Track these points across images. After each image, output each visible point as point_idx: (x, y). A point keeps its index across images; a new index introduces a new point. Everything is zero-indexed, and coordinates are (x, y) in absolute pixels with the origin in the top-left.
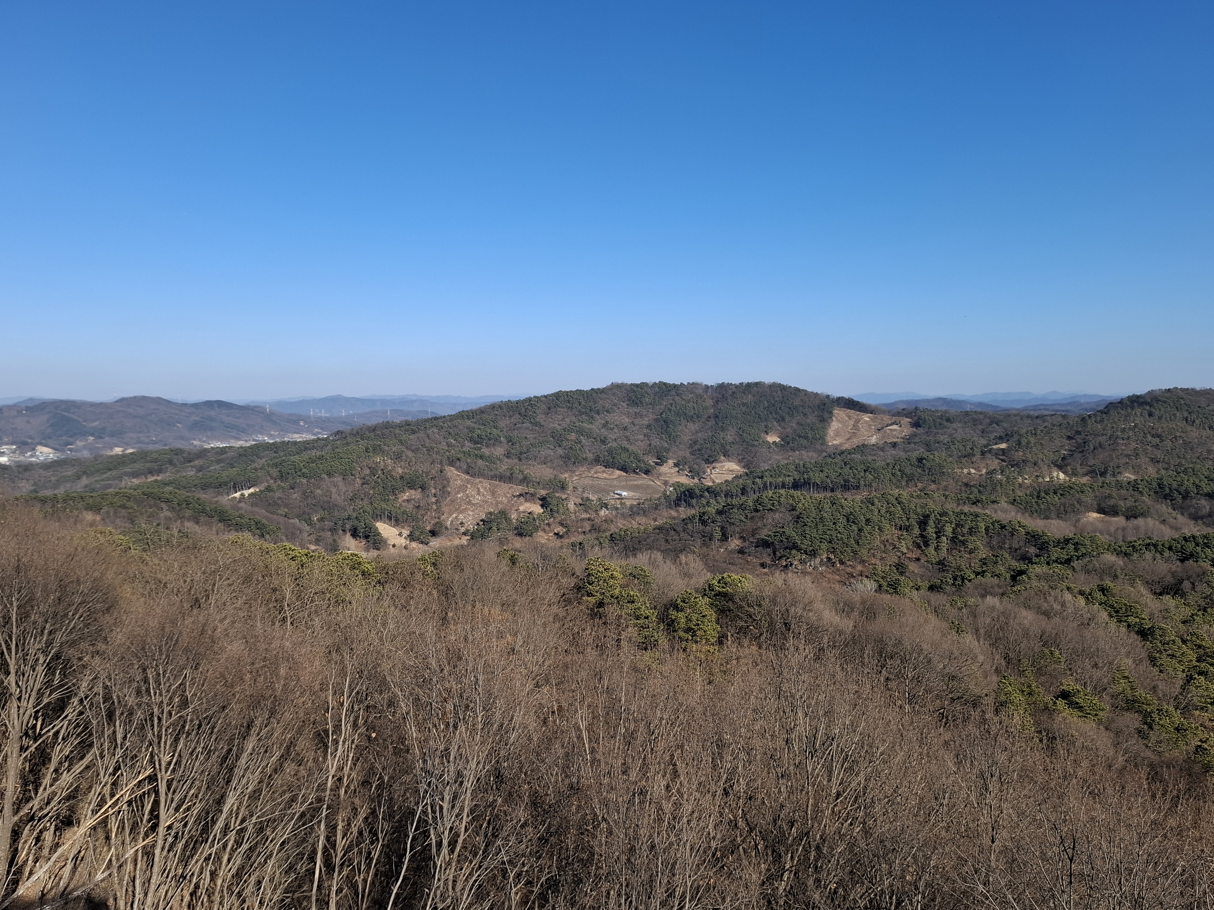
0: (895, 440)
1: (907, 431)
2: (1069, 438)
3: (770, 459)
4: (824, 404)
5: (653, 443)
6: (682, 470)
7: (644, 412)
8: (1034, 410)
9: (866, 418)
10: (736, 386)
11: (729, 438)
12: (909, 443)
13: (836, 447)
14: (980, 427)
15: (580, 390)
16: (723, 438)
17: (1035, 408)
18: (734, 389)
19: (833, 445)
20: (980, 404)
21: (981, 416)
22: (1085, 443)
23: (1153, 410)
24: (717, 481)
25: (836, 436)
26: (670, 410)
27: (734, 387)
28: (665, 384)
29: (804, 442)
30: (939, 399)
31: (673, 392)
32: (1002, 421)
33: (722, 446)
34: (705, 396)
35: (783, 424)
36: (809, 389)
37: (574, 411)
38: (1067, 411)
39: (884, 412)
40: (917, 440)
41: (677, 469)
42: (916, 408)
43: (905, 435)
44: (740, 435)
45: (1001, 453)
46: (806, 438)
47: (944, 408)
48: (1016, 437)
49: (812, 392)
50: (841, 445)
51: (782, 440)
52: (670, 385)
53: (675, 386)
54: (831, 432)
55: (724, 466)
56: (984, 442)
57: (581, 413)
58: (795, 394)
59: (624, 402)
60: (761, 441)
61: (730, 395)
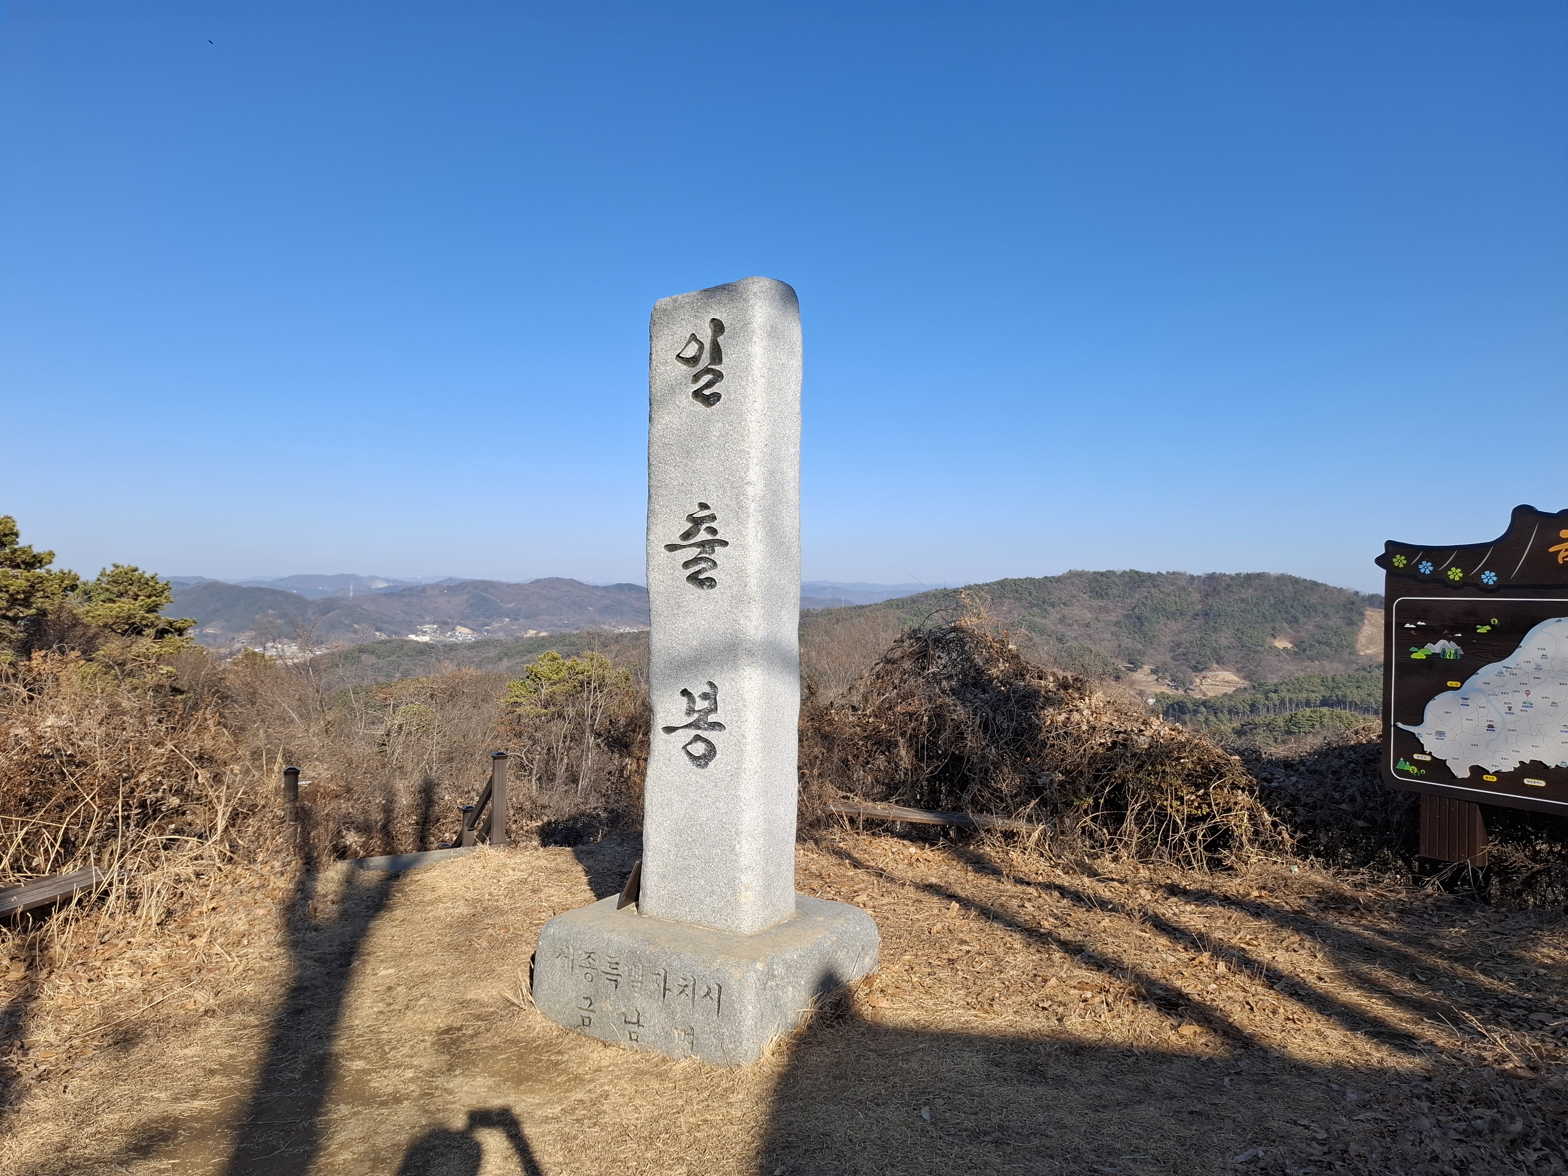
3: (1279, 670)
4: (1351, 603)
5: (1124, 644)
6: (1163, 678)
7: (1111, 606)
10: (1232, 578)
11: (1224, 642)
13: (1366, 657)
16: (1216, 641)
18: (1229, 582)
19: (1363, 655)
24: (1210, 694)
25: (1367, 643)
26: (1145, 605)
27: (1228, 578)
28: (1137, 573)
29: (1325, 649)
31: (1149, 583)
33: (1215, 650)
34: (1190, 589)
35: (1295, 626)
36: (1331, 583)
37: (1024, 602)
41: (1156, 677)
44: (1239, 638)
46: (1328, 644)
49: (1335, 588)
50: (1373, 655)
51: (1296, 645)
52: (1144, 575)
53: (1150, 576)
54: (1359, 638)
55: (1217, 676)
57: (1032, 605)
58: (1311, 589)
59: (1084, 593)
60: (1267, 647)
61: (1224, 589)
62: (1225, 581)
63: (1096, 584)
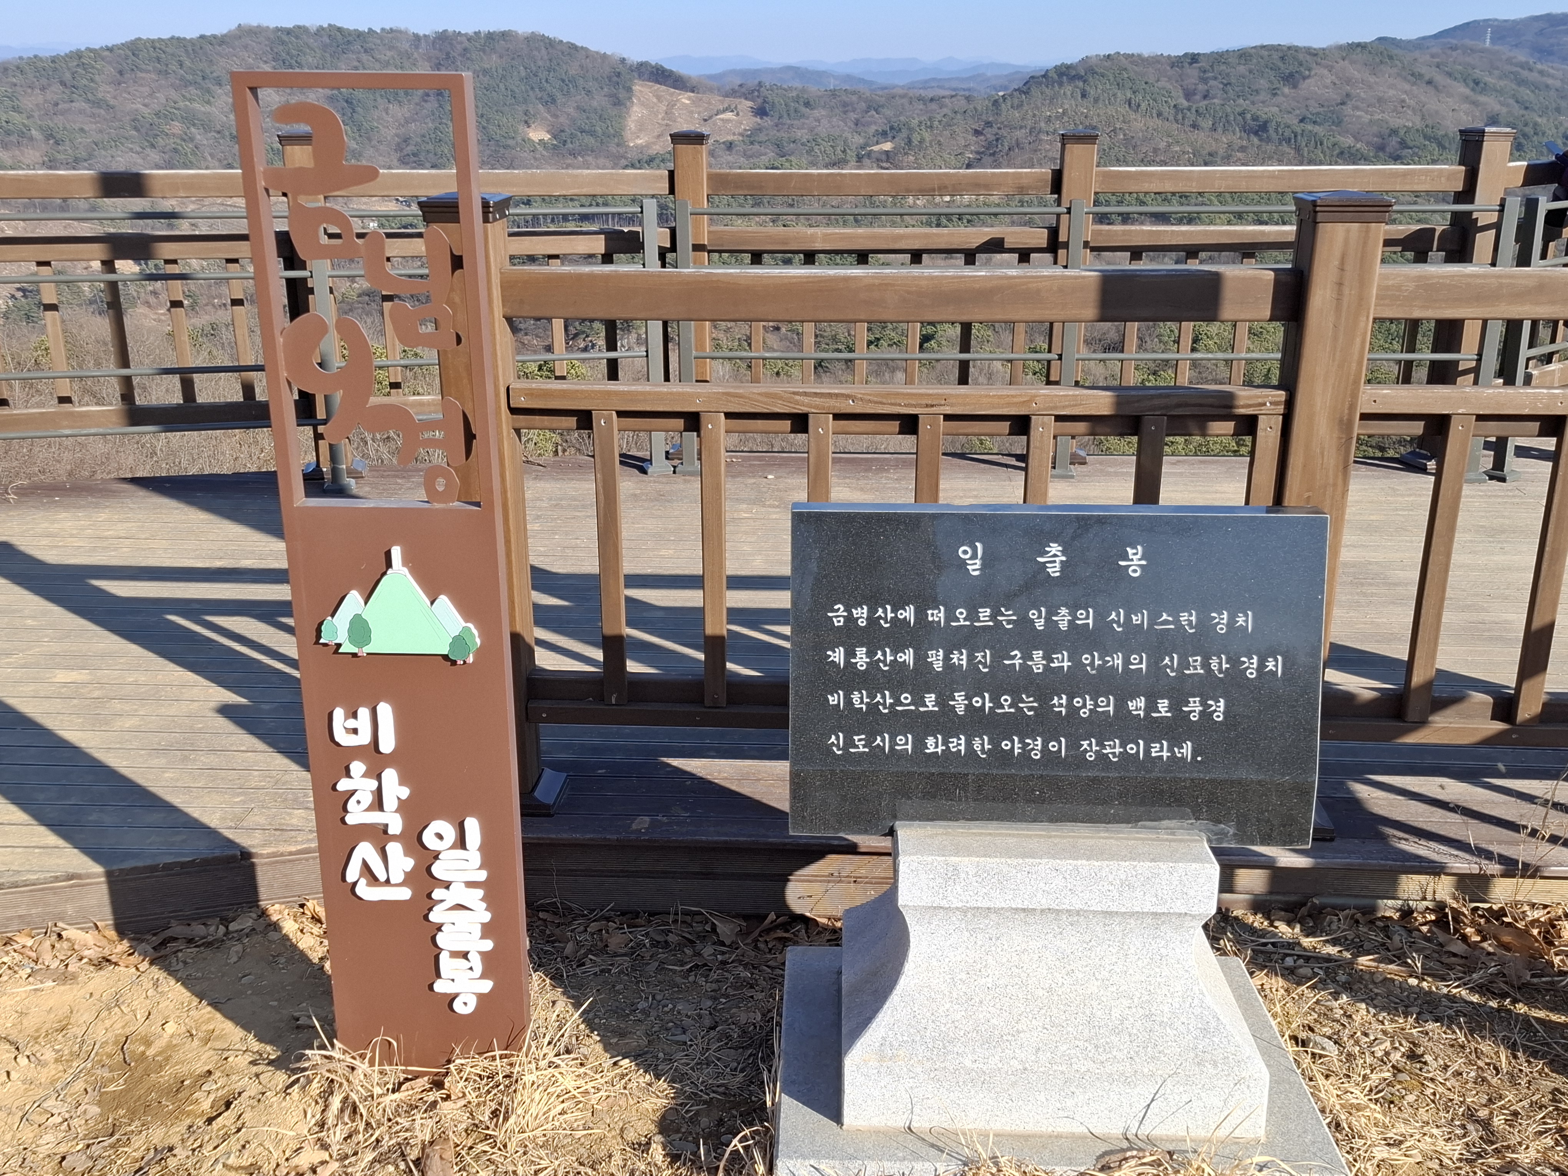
0: (730, 138)
1: (748, 122)
2: (977, 133)
4: (619, 75)
8: (925, 88)
9: (685, 99)
10: (469, 38)
12: (752, 143)
13: (641, 149)
14: (853, 116)
15: (178, 38)
17: (926, 84)
18: (466, 44)
19: (636, 146)
20: (848, 78)
21: (854, 98)
22: (997, 140)
23: (1088, 88)
25: (640, 130)
27: (464, 39)
28: (340, 29)
29: (590, 141)
30: (789, 68)
31: (357, 47)
32: (883, 106)
35: (553, 107)
36: (593, 48)
37: (172, 78)
38: (969, 90)
39: (711, 90)
40: (762, 137)
42: (760, 84)
43: (745, 130)
44: (484, 128)
45: (884, 157)
46: (592, 133)
47: (797, 84)
48: (904, 133)
49: (597, 53)
50: (648, 146)
51: (555, 137)
52: (349, 33)
53: (359, 35)
54: (631, 124)
56: (858, 140)
57: (187, 84)
58: (570, 54)
59: (266, 62)
60: (519, 139)
61: (460, 55)
62: (461, 43)
63: (281, 48)
